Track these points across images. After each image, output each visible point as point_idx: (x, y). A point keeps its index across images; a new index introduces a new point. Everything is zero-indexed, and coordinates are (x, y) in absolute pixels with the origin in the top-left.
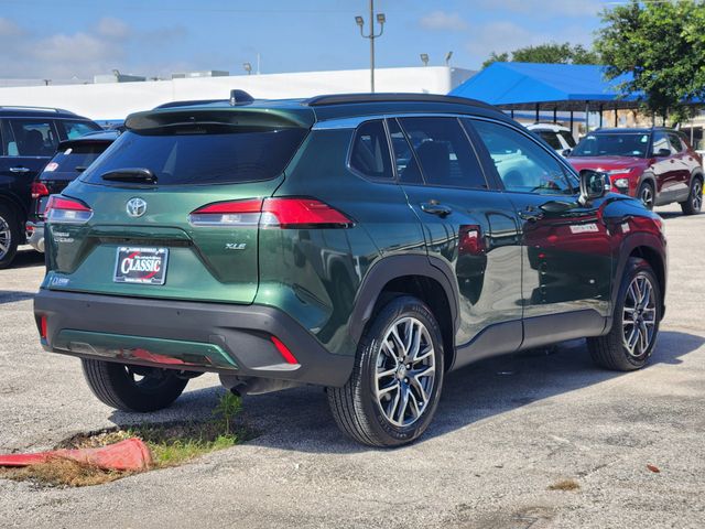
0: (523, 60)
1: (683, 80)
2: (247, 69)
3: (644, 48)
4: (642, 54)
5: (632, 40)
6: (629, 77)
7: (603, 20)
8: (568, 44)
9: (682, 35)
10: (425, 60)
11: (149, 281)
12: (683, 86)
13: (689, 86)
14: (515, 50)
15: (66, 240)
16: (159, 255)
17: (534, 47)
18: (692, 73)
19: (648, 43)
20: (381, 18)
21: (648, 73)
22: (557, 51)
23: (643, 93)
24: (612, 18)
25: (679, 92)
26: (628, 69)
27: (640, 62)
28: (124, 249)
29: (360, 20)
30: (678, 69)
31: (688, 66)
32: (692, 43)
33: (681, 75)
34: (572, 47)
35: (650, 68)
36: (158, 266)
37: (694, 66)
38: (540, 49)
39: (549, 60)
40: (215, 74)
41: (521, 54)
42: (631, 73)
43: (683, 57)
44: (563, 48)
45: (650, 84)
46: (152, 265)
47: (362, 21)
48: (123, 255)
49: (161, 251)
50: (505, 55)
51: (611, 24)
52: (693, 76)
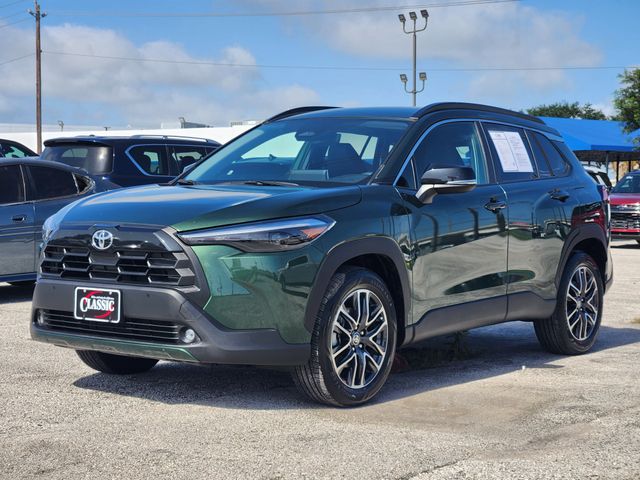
7: (624, 81)
8: (577, 103)
17: (547, 106)
20: (423, 76)
22: (567, 109)
24: (632, 79)
29: (404, 78)
34: (581, 106)
41: (535, 112)
44: (573, 106)
47: (406, 79)
51: (630, 85)
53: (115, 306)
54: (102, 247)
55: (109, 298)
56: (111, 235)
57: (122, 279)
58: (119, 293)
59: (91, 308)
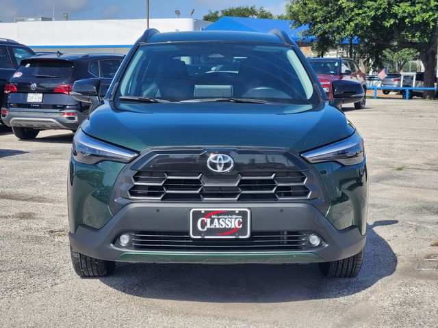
0: (227, 15)
1: (339, 30)
2: (65, 17)
3: (316, 11)
4: (316, 14)
5: (310, 5)
6: (306, 28)
8: (255, 6)
9: (339, 3)
10: (178, 14)
12: (339, 33)
13: (342, 34)
14: (223, 9)
17: (234, 8)
18: (344, 26)
19: (319, 7)
21: (319, 25)
22: (248, 10)
23: (313, 37)
25: (337, 37)
26: (306, 22)
27: (313, 18)
30: (337, 23)
31: (342, 22)
32: (345, 8)
33: (338, 27)
34: (257, 9)
35: (320, 22)
37: (346, 22)
38: (238, 9)
39: (244, 16)
40: (44, 19)
41: (226, 12)
42: (307, 25)
43: (339, 17)
44: (252, 9)
45: (320, 32)
50: (217, 12)
52: (345, 28)
53: (244, 223)
54: (220, 170)
55: (235, 216)
56: (229, 159)
57: (243, 198)
58: (249, 212)
59: (213, 227)
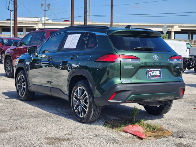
11: (158, 78)
15: (131, 68)
16: (159, 71)
28: (148, 70)
36: (159, 74)
46: (157, 74)
48: (149, 71)
49: (159, 69)
